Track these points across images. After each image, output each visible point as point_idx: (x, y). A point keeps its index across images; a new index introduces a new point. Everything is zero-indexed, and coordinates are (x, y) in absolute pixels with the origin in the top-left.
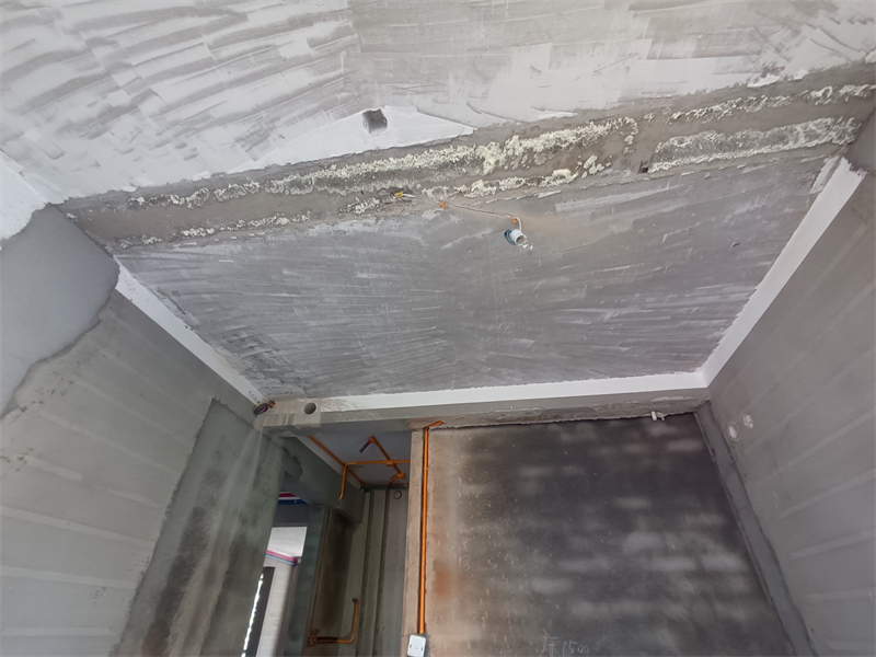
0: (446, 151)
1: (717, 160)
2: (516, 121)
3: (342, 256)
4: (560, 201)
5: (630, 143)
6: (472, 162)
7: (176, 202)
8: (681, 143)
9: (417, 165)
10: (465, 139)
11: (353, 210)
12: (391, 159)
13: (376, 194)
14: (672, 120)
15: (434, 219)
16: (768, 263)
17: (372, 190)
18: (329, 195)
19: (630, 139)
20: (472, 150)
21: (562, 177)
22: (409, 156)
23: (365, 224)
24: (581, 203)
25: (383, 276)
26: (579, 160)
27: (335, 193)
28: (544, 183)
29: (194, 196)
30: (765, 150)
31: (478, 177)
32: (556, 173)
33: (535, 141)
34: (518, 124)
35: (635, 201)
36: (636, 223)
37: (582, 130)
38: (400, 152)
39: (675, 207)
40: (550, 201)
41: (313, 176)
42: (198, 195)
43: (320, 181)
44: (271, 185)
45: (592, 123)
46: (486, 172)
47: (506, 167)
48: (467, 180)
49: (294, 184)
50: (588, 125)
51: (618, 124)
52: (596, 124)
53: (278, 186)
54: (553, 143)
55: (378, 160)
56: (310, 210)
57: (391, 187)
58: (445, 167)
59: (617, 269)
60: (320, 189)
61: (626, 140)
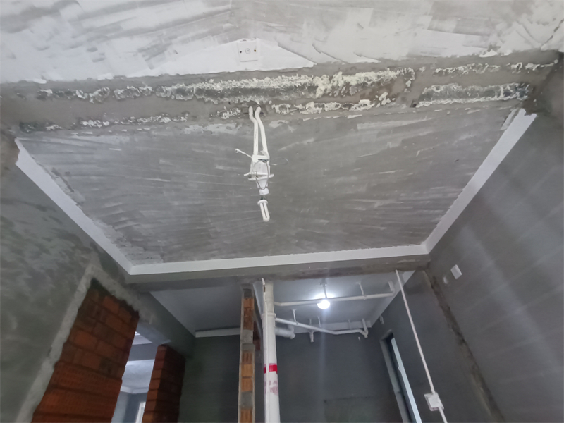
0: (294, 78)
1: (455, 103)
2: (343, 61)
3: (207, 151)
4: (360, 123)
5: (409, 86)
6: (309, 88)
7: (80, 96)
8: (437, 89)
9: (272, 86)
10: (307, 70)
11: (221, 115)
12: (254, 79)
13: (239, 105)
14: (435, 73)
15: (278, 128)
17: (237, 102)
18: (205, 103)
19: (409, 83)
20: (311, 79)
21: (365, 105)
22: (267, 79)
23: (228, 128)
24: (373, 125)
25: (234, 168)
26: (377, 94)
27: (209, 101)
28: (352, 109)
29: (96, 93)
31: (311, 100)
32: (362, 102)
33: (352, 77)
34: (343, 64)
35: (405, 126)
36: (404, 142)
37: (381, 73)
38: (261, 74)
39: (427, 132)
40: (354, 121)
41: (195, 87)
42: (100, 93)
43: (200, 91)
44: (161, 91)
45: (389, 69)
46: (317, 96)
47: (331, 94)
48: (304, 100)
49: (180, 91)
50: (386, 70)
51: (404, 72)
52: (391, 70)
53: (167, 92)
54: (363, 80)
55: (245, 79)
56: (189, 113)
57: (251, 101)
58: (290, 89)
59: (387, 172)
60: (198, 97)
61: (407, 83)
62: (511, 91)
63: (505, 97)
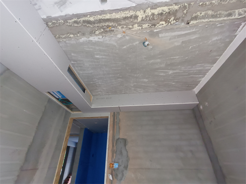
0: (126, 12)
1: (210, 21)
2: (150, 2)
3: (91, 49)
4: (161, 33)
5: (185, 13)
6: (134, 17)
8: (201, 14)
9: (116, 17)
10: (133, 8)
11: (95, 33)
12: (108, 14)
13: (102, 28)
14: (199, 5)
15: (121, 37)
16: (218, 57)
17: (101, 26)
18: (87, 27)
20: (135, 12)
21: (162, 24)
22: (114, 14)
23: (99, 38)
24: (167, 34)
25: (104, 57)
26: (168, 18)
27: (89, 26)
28: (156, 26)
30: (225, 18)
31: (136, 23)
32: (161, 23)
33: (155, 10)
35: (183, 34)
36: (182, 42)
37: (171, 7)
38: (111, 11)
39: (195, 37)
40: (158, 33)
41: (82, 19)
43: (84, 21)
44: (67, 22)
45: (174, 4)
46: (138, 21)
47: (145, 20)
48: (132, 24)
49: (75, 22)
50: (173, 5)
51: (182, 5)
52: (175, 5)
53: (70, 23)
54: (161, 12)
55: (104, 14)
56: (81, 32)
57: (107, 25)
58: (125, 18)
59: (175, 57)
60: (84, 24)
61: (184, 12)
62: (242, 13)
63: (239, 16)
